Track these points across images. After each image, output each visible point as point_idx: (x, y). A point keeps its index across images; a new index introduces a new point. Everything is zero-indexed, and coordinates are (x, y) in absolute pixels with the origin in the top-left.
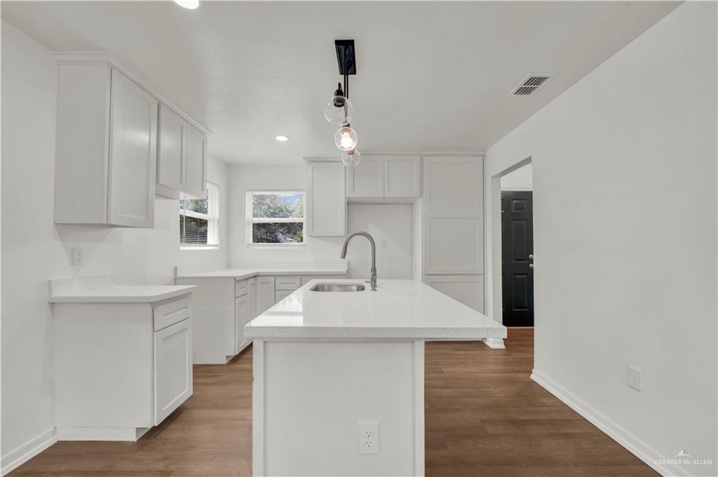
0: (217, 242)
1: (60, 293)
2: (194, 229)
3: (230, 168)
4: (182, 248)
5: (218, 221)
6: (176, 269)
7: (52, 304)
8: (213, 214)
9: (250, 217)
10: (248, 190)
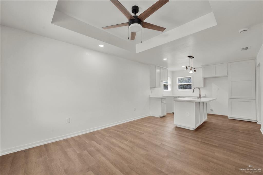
0: (170, 90)
1: (151, 96)
2: (166, 87)
3: (173, 73)
4: (164, 91)
5: (171, 85)
6: (163, 95)
7: (150, 98)
8: (169, 83)
9: (178, 83)
10: (177, 77)
